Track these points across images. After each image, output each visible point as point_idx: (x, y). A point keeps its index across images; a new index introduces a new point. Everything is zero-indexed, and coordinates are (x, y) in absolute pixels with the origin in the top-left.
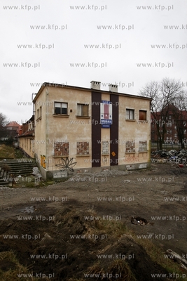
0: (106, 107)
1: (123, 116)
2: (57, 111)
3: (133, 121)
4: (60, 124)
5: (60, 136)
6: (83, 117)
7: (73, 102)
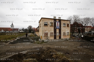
0: (58, 23)
1: (62, 25)
2: (45, 25)
3: (65, 27)
4: (46, 28)
5: (46, 31)
6: (52, 26)
7: (49, 22)
